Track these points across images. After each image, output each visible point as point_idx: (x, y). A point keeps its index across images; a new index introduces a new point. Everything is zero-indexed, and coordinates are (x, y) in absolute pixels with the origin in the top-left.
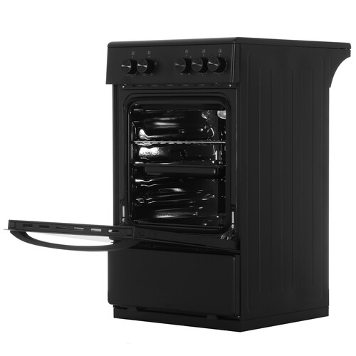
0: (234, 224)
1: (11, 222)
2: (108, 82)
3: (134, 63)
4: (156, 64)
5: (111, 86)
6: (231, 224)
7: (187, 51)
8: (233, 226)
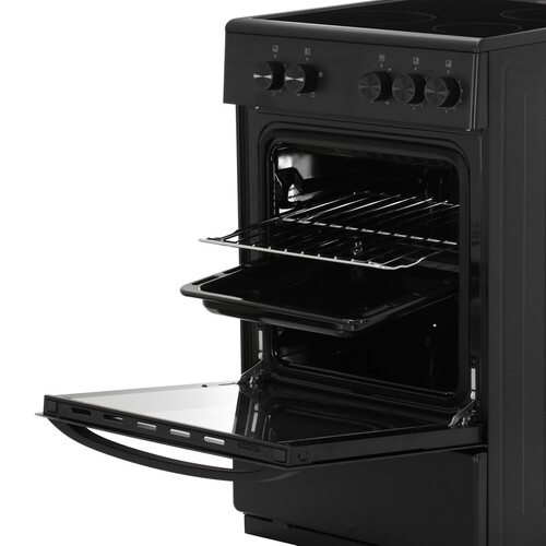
0: (477, 391)
1: (48, 399)
2: (227, 100)
3: (279, 71)
4: (321, 75)
5: (232, 108)
6: (470, 391)
7: (382, 57)
8: (473, 395)
